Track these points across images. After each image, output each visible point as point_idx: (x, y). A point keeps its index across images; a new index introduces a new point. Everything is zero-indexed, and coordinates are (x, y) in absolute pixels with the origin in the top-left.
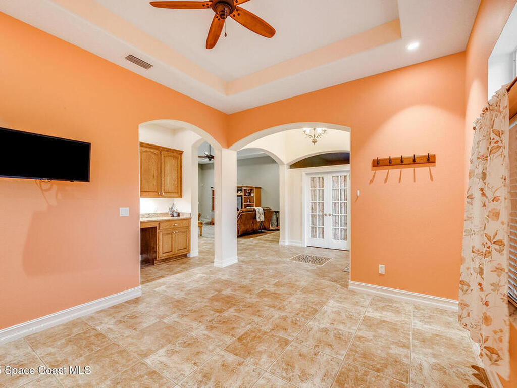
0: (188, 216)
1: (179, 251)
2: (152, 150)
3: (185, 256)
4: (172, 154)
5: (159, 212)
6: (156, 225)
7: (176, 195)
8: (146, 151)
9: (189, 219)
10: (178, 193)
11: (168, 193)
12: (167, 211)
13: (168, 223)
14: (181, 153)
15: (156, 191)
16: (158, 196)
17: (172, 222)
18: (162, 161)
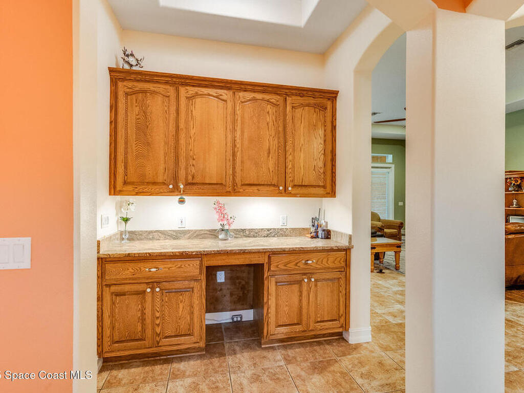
0: (344, 243)
1: (319, 326)
2: (267, 97)
3: (339, 337)
4: (312, 101)
5: (290, 226)
6: (263, 260)
7: (321, 191)
8: (254, 99)
9: (347, 250)
10: (324, 187)
11: (302, 186)
12: (307, 224)
13: (292, 257)
14: (332, 96)
15: (275, 182)
16: (280, 194)
17: (302, 256)
18: (289, 117)
